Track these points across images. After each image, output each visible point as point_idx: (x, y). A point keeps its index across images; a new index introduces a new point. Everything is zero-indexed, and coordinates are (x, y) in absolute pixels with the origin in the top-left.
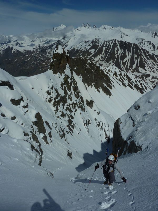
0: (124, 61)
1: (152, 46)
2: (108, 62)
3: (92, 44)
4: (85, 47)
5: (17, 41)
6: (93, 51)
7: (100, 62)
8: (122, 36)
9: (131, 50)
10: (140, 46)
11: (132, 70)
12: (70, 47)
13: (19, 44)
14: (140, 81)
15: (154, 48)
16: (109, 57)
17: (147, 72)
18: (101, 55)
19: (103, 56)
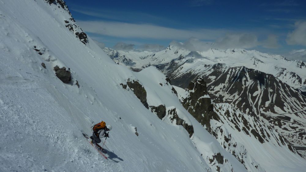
0: (254, 95)
1: (297, 79)
2: (231, 94)
3: (213, 69)
4: (204, 72)
5: (125, 57)
6: (213, 78)
7: (221, 93)
8: (255, 62)
9: (265, 82)
10: (277, 78)
11: (264, 108)
12: (186, 70)
13: (127, 60)
14: (260, 126)
15: (300, 81)
16: (234, 87)
17: (285, 113)
18: (223, 84)
19: (226, 85)
